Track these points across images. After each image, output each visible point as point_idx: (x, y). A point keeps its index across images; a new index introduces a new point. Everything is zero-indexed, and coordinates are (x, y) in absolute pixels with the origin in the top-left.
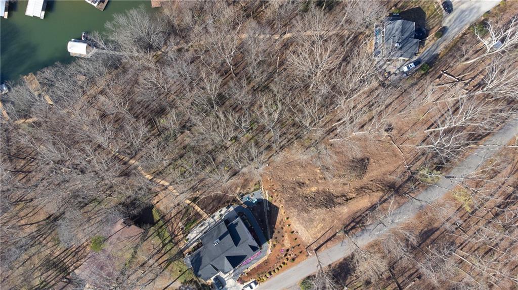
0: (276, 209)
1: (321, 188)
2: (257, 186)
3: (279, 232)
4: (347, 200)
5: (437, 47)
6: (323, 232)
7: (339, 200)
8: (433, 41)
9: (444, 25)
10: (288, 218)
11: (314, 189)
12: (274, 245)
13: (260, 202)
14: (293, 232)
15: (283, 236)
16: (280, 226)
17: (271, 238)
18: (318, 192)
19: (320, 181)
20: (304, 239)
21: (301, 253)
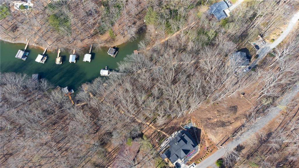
0: (200, 130)
1: (219, 120)
2: (190, 121)
3: (203, 140)
4: (231, 123)
5: (256, 62)
6: (223, 138)
7: (227, 124)
8: (254, 60)
9: (257, 54)
10: (206, 133)
11: (216, 120)
12: (201, 146)
13: (192, 128)
14: (209, 139)
15: (205, 142)
16: (203, 137)
17: (199, 143)
18: (217, 121)
19: (218, 117)
20: (214, 142)
21: (214, 148)
